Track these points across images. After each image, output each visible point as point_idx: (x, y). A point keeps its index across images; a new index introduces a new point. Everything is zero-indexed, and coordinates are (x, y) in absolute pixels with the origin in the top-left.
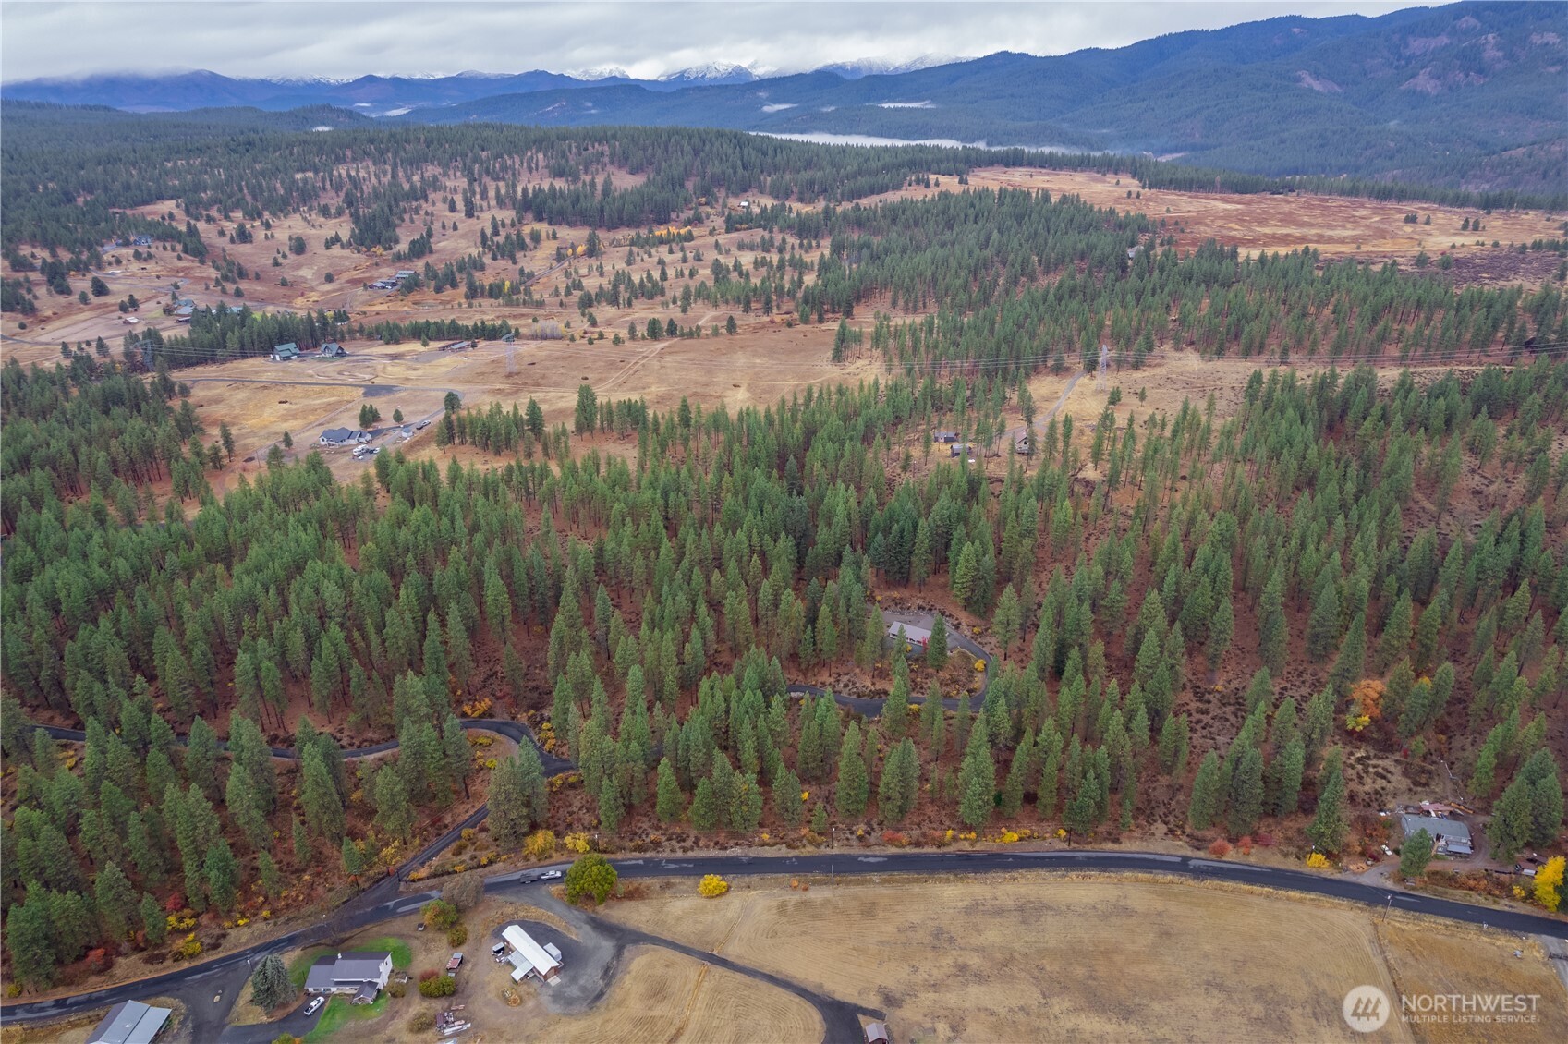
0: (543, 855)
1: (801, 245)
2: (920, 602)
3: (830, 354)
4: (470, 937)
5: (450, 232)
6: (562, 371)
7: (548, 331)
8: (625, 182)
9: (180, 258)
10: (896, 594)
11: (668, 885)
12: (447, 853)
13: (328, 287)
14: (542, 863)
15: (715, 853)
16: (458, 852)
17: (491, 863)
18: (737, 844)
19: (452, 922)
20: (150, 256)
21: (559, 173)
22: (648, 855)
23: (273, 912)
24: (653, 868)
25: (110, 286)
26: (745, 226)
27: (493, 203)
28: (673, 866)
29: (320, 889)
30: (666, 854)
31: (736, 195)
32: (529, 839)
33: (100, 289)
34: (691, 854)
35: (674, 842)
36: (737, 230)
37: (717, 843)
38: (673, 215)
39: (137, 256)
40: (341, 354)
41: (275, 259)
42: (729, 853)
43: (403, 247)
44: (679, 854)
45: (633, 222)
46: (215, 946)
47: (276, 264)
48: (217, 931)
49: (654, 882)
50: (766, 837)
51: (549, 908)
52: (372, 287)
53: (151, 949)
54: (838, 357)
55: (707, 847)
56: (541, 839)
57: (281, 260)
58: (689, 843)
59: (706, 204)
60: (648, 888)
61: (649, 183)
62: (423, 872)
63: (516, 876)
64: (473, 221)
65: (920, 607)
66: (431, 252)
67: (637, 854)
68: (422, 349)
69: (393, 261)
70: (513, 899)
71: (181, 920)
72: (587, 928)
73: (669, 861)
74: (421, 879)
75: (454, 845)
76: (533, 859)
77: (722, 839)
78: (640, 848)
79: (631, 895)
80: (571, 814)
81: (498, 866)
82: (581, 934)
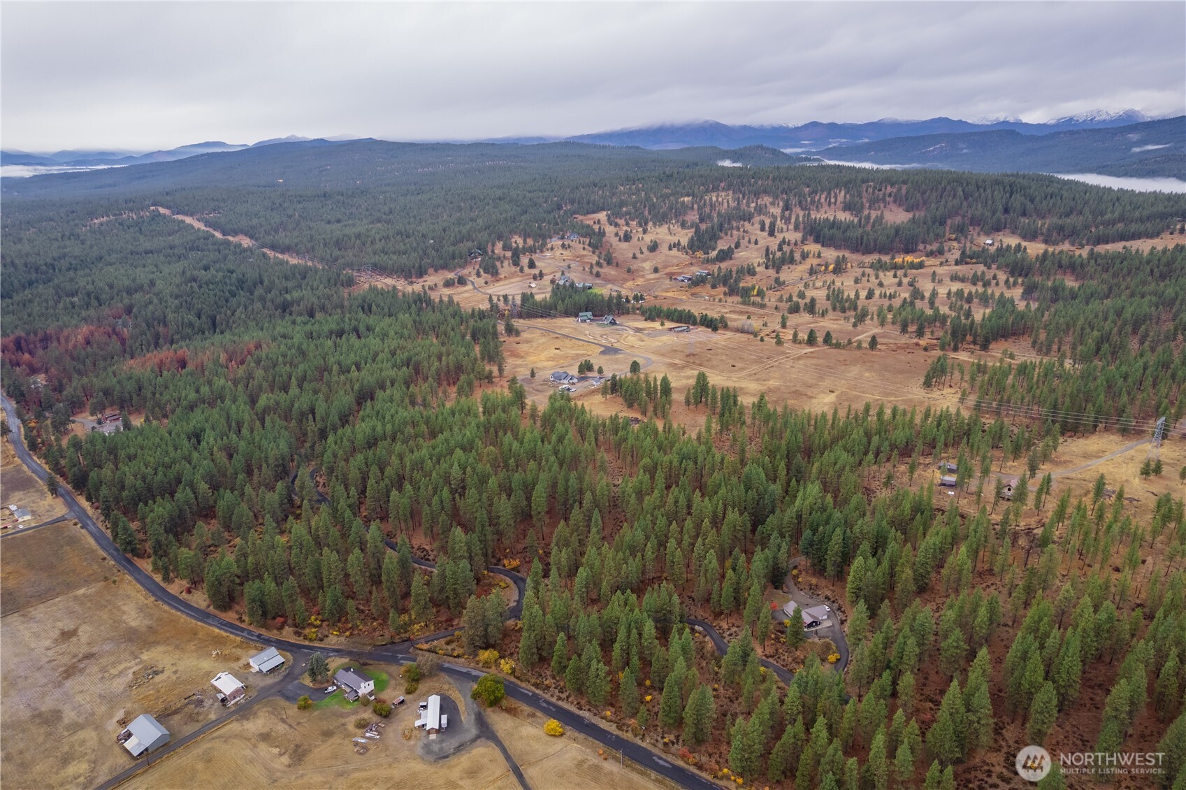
0: (487, 664)
1: (1007, 281)
3: (922, 380)
4: (418, 692)
5: (752, 245)
6: (724, 358)
7: (746, 327)
8: (897, 216)
9: (584, 249)
10: (814, 581)
11: (533, 715)
12: (443, 641)
13: (653, 276)
14: (484, 669)
15: (573, 709)
16: (448, 643)
17: (458, 656)
18: (589, 710)
19: (415, 679)
20: (569, 246)
21: (847, 207)
22: (538, 692)
23: (351, 634)
24: (533, 701)
25: (537, 264)
26: (974, 261)
27: (791, 227)
28: (544, 705)
29: (377, 633)
30: (547, 696)
31: (988, 234)
32: (481, 652)
33: (532, 265)
34: (560, 703)
35: (557, 691)
36: (967, 263)
37: (578, 703)
38: (921, 247)
39: (563, 246)
40: (613, 323)
41: (634, 254)
42: (581, 713)
43: (714, 254)
44: (554, 700)
45: (883, 250)
46: (321, 640)
47: (634, 257)
48: (326, 633)
49: (526, 709)
50: (608, 713)
51: (465, 697)
52: (675, 279)
53: (299, 627)
54: (928, 384)
55: (572, 703)
56: (485, 655)
57: (638, 255)
58: (564, 696)
59: (955, 239)
60: (522, 711)
61: (913, 221)
62: (426, 646)
63: (464, 670)
64: (773, 238)
66: (731, 259)
67: (533, 688)
68: (660, 328)
69: (703, 263)
70: (452, 681)
71: (316, 620)
72: (473, 717)
73: (546, 701)
74: (422, 650)
75: (449, 638)
76: (481, 665)
77: (583, 702)
78: (536, 685)
79: (510, 711)
80: (517, 647)
81: (462, 660)
82: (467, 717)
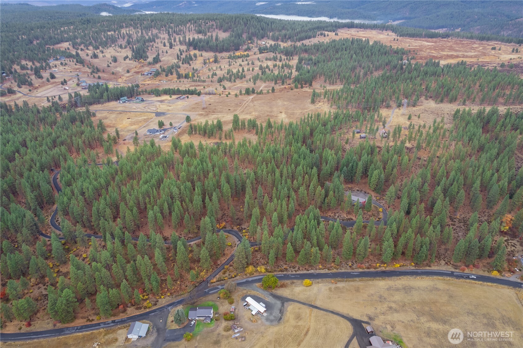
0: (251, 274)
1: (287, 59)
2: (358, 189)
3: (310, 100)
4: (235, 301)
5: (165, 54)
6: (221, 107)
7: (211, 92)
8: (223, 35)
9: (76, 64)
10: (350, 186)
11: (293, 283)
12: (221, 273)
13: (128, 75)
14: (251, 276)
15: (305, 272)
16: (224, 273)
17: (235, 276)
18: (312, 269)
19: (228, 296)
20: (66, 64)
21: (200, 32)
22: (285, 273)
23: (171, 294)
24: (287, 277)
25: (56, 76)
26: (266, 51)
27: (178, 43)
28: (293, 276)
29: (183, 286)
30: (290, 273)
31: (260, 40)
32: (247, 269)
33: (53, 77)
34: (298, 272)
35: (292, 269)
36: (263, 53)
37: (305, 269)
38: (241, 47)
39: (62, 64)
40: (143, 100)
41: (108, 64)
42: (310, 272)
43: (150, 59)
44: (294, 273)
45: (227, 50)
46: (156, 304)
47: (108, 66)
48: (155, 300)
49: (288, 282)
50: (321, 266)
51: (257, 291)
52: (144, 74)
53: (136, 305)
54: (313, 102)
55: (303, 270)
56: (251, 269)
57: (110, 65)
58: (297, 269)
59: (251, 43)
60: (287, 284)
61: (231, 36)
62: (215, 280)
63: (244, 281)
64: (172, 50)
65: (358, 190)
66: (160, 61)
67: (281, 273)
68: (170, 98)
69: (148, 65)
70: (245, 288)
71: (144, 296)
72: (271, 297)
73: (292, 275)
74: (214, 282)
75: (223, 271)
76: (248, 275)
77: (307, 267)
78: (281, 271)
79: (283, 286)
80: (257, 260)
81: (238, 277)
82: (270, 299)
